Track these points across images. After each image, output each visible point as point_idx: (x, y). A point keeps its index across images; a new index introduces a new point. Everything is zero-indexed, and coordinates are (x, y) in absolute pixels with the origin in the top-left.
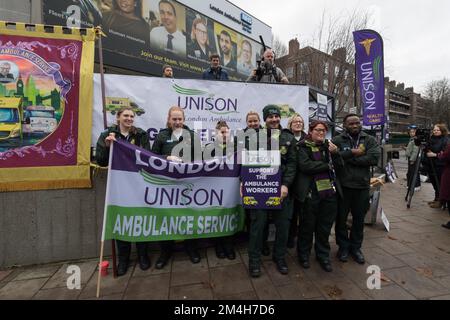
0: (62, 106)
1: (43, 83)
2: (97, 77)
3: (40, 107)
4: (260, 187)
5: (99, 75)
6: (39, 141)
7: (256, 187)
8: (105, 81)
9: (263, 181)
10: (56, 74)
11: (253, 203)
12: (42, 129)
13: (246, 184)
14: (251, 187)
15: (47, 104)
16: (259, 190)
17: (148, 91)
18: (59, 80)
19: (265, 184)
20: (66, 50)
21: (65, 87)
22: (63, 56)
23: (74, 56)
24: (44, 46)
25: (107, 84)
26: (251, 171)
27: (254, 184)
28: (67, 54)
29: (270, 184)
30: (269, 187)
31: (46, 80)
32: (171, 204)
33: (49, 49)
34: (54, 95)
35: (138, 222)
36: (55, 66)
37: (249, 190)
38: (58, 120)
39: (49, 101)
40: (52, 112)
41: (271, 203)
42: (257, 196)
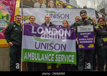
0: (9, 19)
1: (4, 12)
2: (20, 9)
3: (3, 20)
4: (85, 41)
5: (21, 8)
6: (2, 31)
7: (84, 41)
8: (23, 10)
9: (86, 38)
10: (8, 9)
11: (82, 47)
12: (3, 27)
13: (80, 40)
14: (81, 41)
15: (5, 19)
16: (85, 42)
17: (37, 12)
18: (9, 11)
19: (87, 39)
20: (12, 2)
21: (11, 13)
22: (11, 4)
23: (14, 3)
24: (5, 1)
25: (23, 11)
26: (81, 34)
27: (83, 39)
28: (12, 3)
29: (89, 39)
30: (89, 40)
31: (5, 11)
32: (45, 49)
33: (7, 2)
34: (7, 16)
35: (33, 55)
36: (8, 7)
37: (81, 42)
38: (8, 24)
39: (6, 18)
40: (6, 21)
41: (90, 47)
42: (84, 44)
